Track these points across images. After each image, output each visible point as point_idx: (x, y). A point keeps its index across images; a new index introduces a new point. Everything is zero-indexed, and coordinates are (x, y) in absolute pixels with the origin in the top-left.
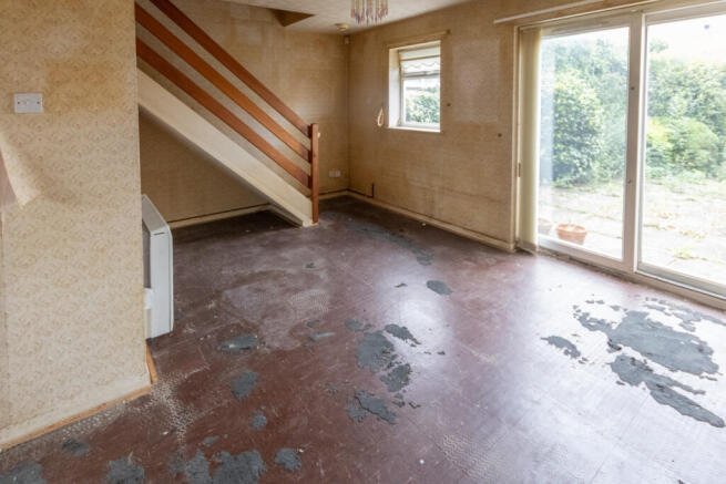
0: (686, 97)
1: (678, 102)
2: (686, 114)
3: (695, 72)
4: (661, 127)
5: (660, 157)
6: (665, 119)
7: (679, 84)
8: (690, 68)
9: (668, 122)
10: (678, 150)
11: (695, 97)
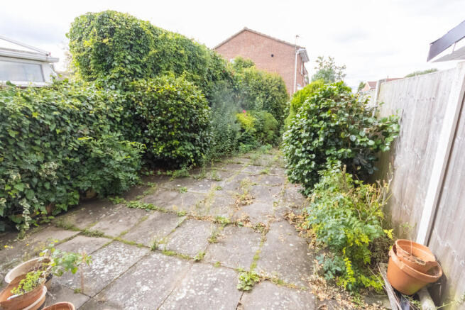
0: (263, 97)
1: (259, 101)
2: (263, 109)
3: (267, 81)
4: (251, 118)
5: (250, 138)
6: (253, 112)
7: (260, 89)
8: (265, 78)
9: (254, 114)
10: (259, 132)
11: (267, 98)
